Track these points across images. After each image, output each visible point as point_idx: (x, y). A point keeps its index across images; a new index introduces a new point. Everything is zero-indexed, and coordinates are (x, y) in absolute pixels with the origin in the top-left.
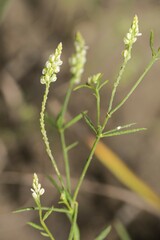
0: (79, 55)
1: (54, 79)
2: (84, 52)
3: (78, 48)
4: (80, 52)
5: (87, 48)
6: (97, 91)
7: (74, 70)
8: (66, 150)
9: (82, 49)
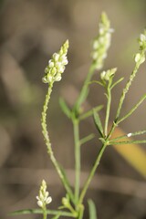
0: (102, 40)
1: (59, 78)
2: (108, 36)
3: (101, 31)
4: (104, 35)
5: (112, 30)
6: (109, 90)
7: (95, 55)
8: (78, 144)
9: (106, 32)
